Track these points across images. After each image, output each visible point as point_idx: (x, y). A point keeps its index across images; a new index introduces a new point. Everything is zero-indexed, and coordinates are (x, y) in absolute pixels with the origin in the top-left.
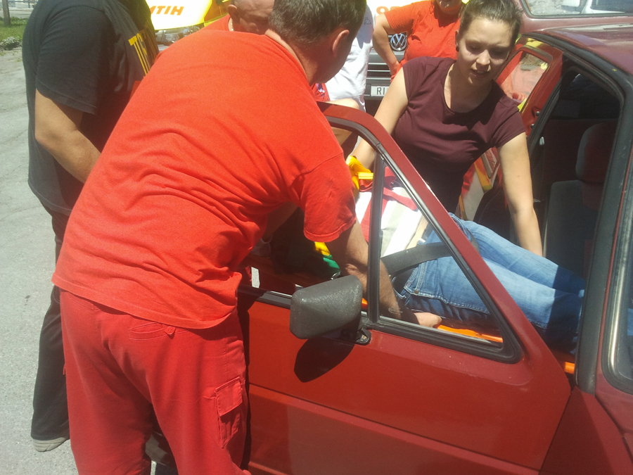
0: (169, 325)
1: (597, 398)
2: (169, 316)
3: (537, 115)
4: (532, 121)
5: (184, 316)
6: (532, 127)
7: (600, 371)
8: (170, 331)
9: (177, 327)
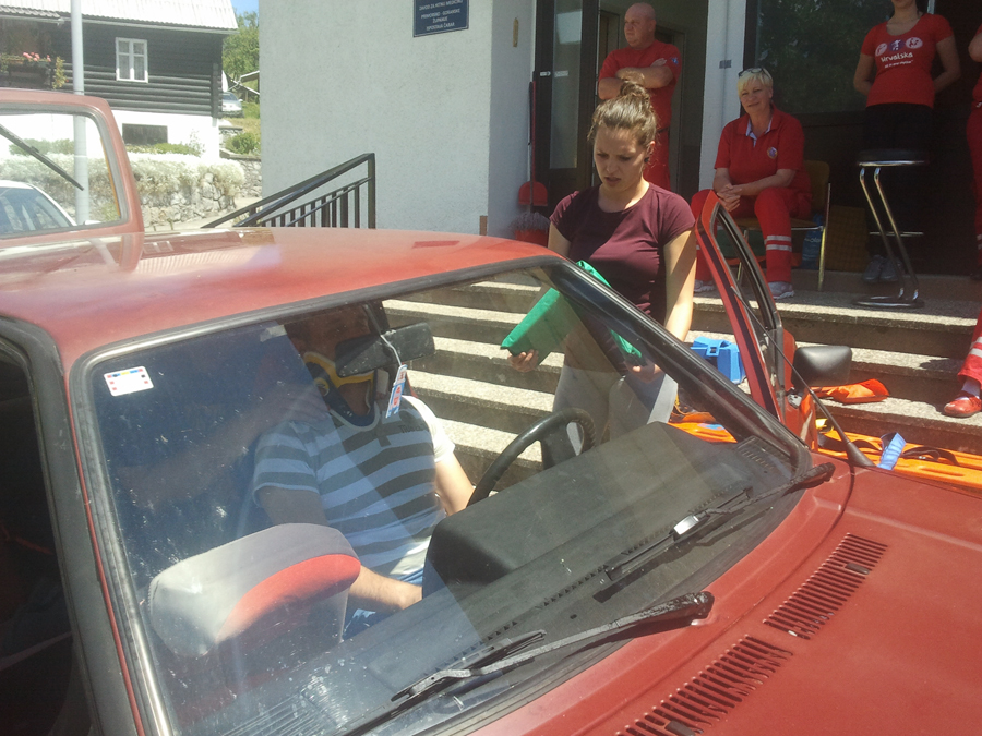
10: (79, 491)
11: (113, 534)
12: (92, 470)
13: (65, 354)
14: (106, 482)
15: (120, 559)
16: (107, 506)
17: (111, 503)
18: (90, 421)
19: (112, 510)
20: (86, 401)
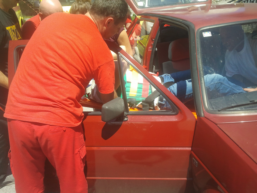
0: (64, 127)
1: (205, 117)
2: (64, 123)
3: (154, 40)
4: (152, 43)
5: (69, 123)
6: (153, 45)
7: (204, 110)
8: (64, 129)
9: (66, 127)
10: (195, 54)
11: (201, 62)
12: (198, 50)
13: (196, 28)
14: (201, 53)
15: (201, 67)
16: (200, 57)
17: (201, 56)
18: (199, 41)
19: (201, 58)
20: (199, 37)
